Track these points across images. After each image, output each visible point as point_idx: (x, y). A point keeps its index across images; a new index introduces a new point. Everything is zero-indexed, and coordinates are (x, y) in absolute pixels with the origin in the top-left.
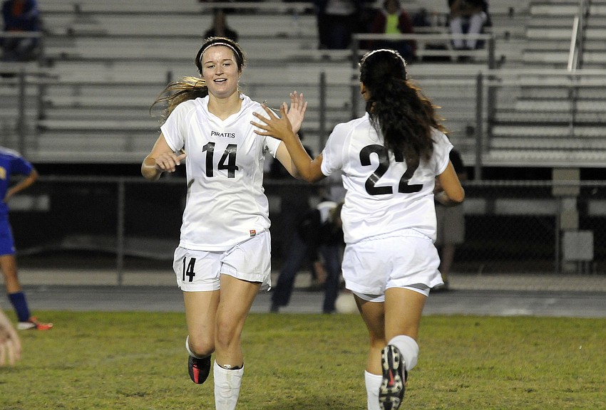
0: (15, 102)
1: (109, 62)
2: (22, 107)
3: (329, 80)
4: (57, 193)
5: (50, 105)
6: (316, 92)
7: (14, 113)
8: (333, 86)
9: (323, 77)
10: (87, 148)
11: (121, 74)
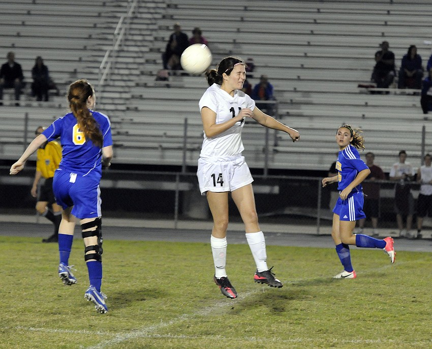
0: (264, 137)
1: (311, 117)
2: (267, 140)
3: (427, 130)
4: (283, 184)
5: (280, 139)
6: (420, 136)
7: (263, 142)
8: (429, 133)
9: (424, 128)
10: (299, 161)
11: (317, 124)
